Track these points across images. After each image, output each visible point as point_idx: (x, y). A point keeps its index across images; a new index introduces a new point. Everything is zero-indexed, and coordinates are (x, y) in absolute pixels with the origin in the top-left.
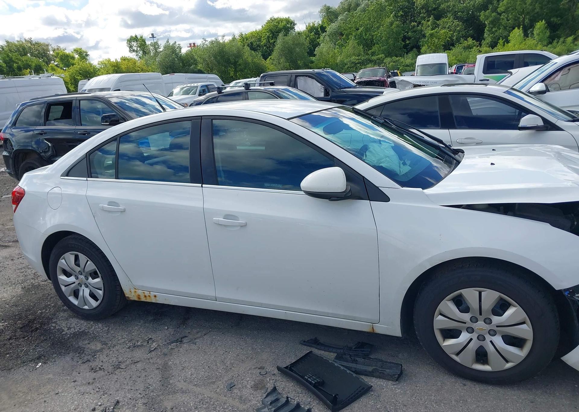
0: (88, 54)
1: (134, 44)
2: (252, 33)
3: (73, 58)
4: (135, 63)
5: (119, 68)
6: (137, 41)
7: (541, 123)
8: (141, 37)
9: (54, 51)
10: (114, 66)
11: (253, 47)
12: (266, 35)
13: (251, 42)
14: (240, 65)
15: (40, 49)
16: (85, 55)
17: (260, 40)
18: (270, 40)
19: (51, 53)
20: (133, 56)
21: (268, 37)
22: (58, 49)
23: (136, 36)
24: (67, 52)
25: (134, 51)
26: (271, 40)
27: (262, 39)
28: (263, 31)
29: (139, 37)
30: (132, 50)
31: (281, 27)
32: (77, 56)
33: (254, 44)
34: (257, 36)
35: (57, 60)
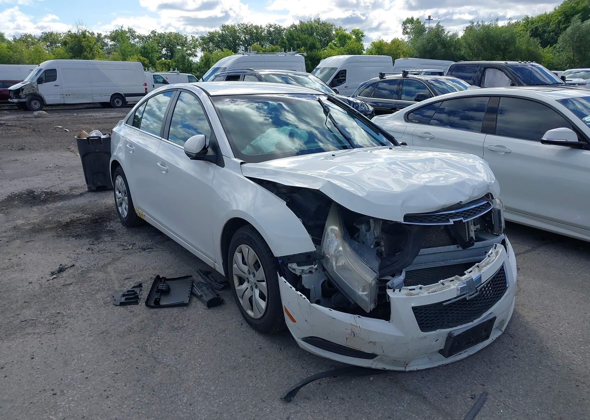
0: (364, 35)
1: (409, 25)
2: (539, 17)
3: (350, 38)
4: (398, 46)
5: (382, 49)
6: (412, 23)
7: (574, 138)
8: (418, 19)
9: (336, 30)
10: (378, 48)
11: (535, 33)
12: (557, 18)
13: (536, 27)
14: (509, 52)
15: (325, 29)
16: (361, 36)
17: (548, 24)
18: (560, 25)
19: (334, 32)
20: (406, 38)
21: (560, 22)
22: (340, 29)
23: (412, 18)
24: (347, 32)
25: (407, 33)
26: (562, 25)
27: (551, 23)
28: (555, 14)
29: (415, 19)
30: (405, 32)
31: (580, 9)
32: (354, 37)
33: (540, 29)
34: (546, 20)
35: (336, 39)
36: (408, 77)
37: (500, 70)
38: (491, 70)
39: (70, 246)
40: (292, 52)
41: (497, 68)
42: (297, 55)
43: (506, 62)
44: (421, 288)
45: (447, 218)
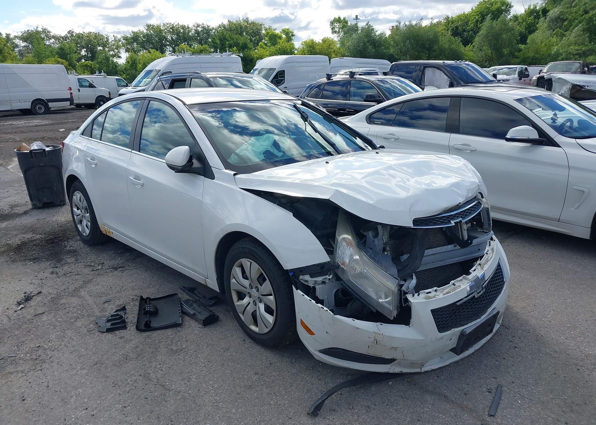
0: (294, 34)
1: (337, 25)
2: (459, 17)
3: (280, 38)
4: (330, 46)
5: (314, 48)
6: (340, 22)
8: (344, 19)
9: (266, 30)
10: (310, 47)
11: (456, 32)
12: (475, 18)
13: (456, 26)
14: (434, 51)
15: (254, 28)
16: (291, 35)
17: (467, 23)
18: (478, 24)
19: (264, 32)
20: (335, 38)
21: (477, 21)
22: (269, 28)
23: (339, 18)
24: (277, 32)
25: (335, 32)
26: (480, 24)
27: (470, 23)
28: (473, 14)
29: (342, 18)
30: (334, 32)
31: (494, 9)
32: (284, 36)
33: (460, 28)
34: (464, 19)
35: (267, 38)
36: (355, 78)
37: (438, 69)
38: (430, 69)
39: (29, 271)
40: (228, 53)
41: (435, 68)
42: (233, 56)
43: (443, 61)
44: (436, 291)
45: (448, 219)
